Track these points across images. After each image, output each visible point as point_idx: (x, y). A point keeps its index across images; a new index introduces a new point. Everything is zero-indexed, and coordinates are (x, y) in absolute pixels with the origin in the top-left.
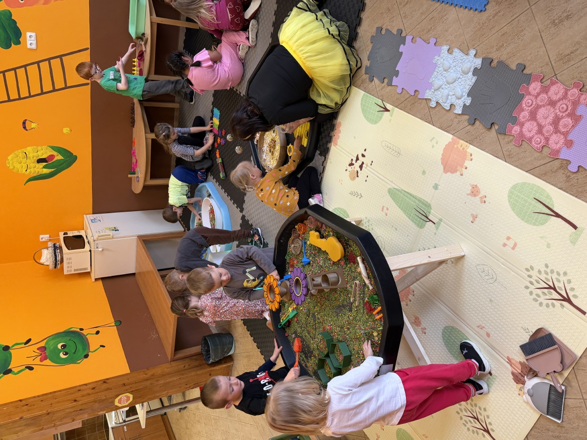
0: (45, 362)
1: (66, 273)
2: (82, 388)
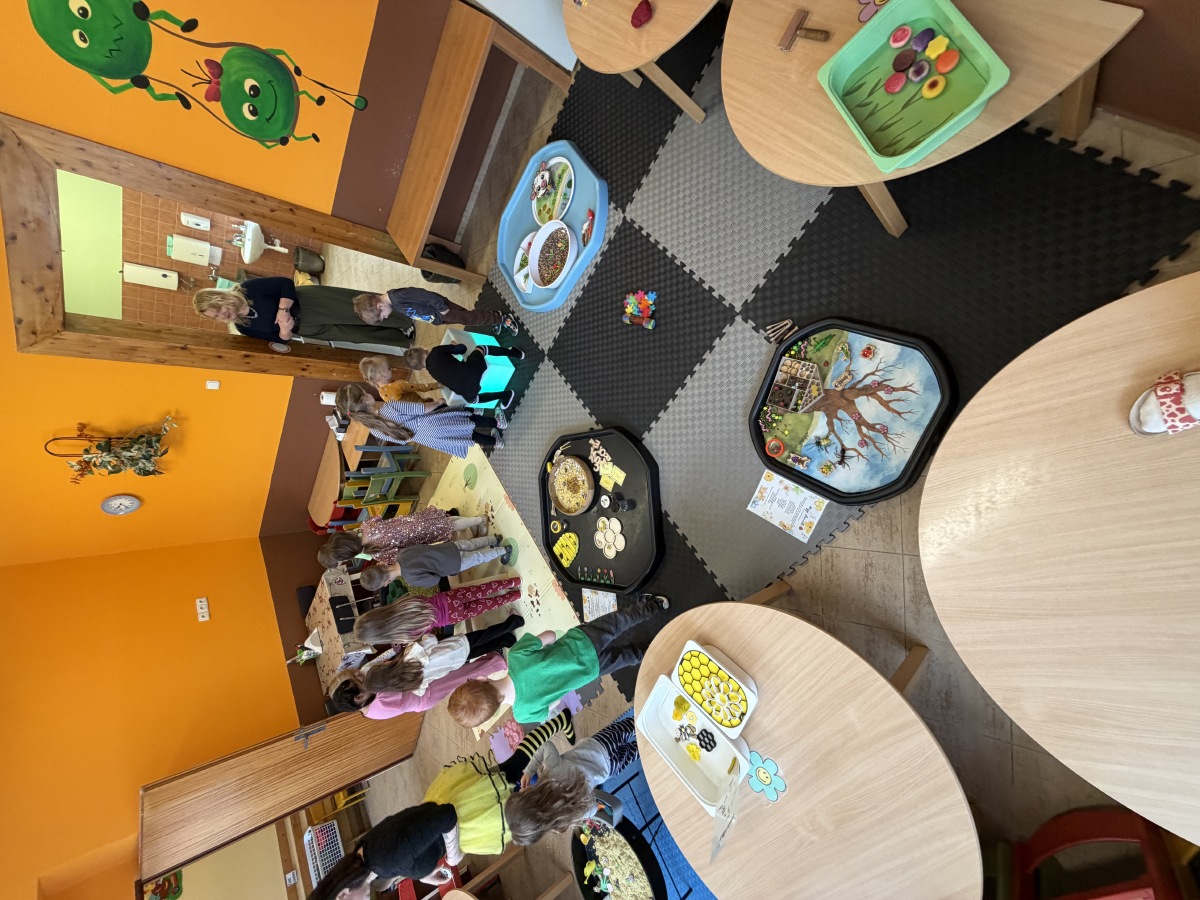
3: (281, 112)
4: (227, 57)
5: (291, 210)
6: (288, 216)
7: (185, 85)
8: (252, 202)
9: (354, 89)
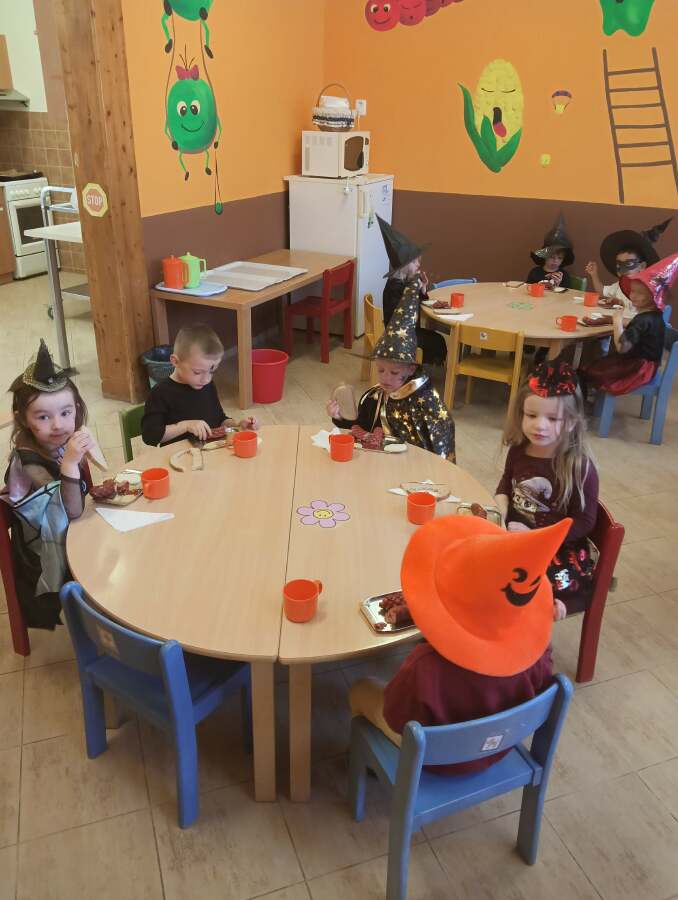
0: (174, 74)
1: (305, 133)
2: (128, 129)
3: (190, 137)
4: (204, 84)
5: (132, 170)
6: (125, 170)
7: (178, 48)
8: (124, 123)
9: (225, 199)
